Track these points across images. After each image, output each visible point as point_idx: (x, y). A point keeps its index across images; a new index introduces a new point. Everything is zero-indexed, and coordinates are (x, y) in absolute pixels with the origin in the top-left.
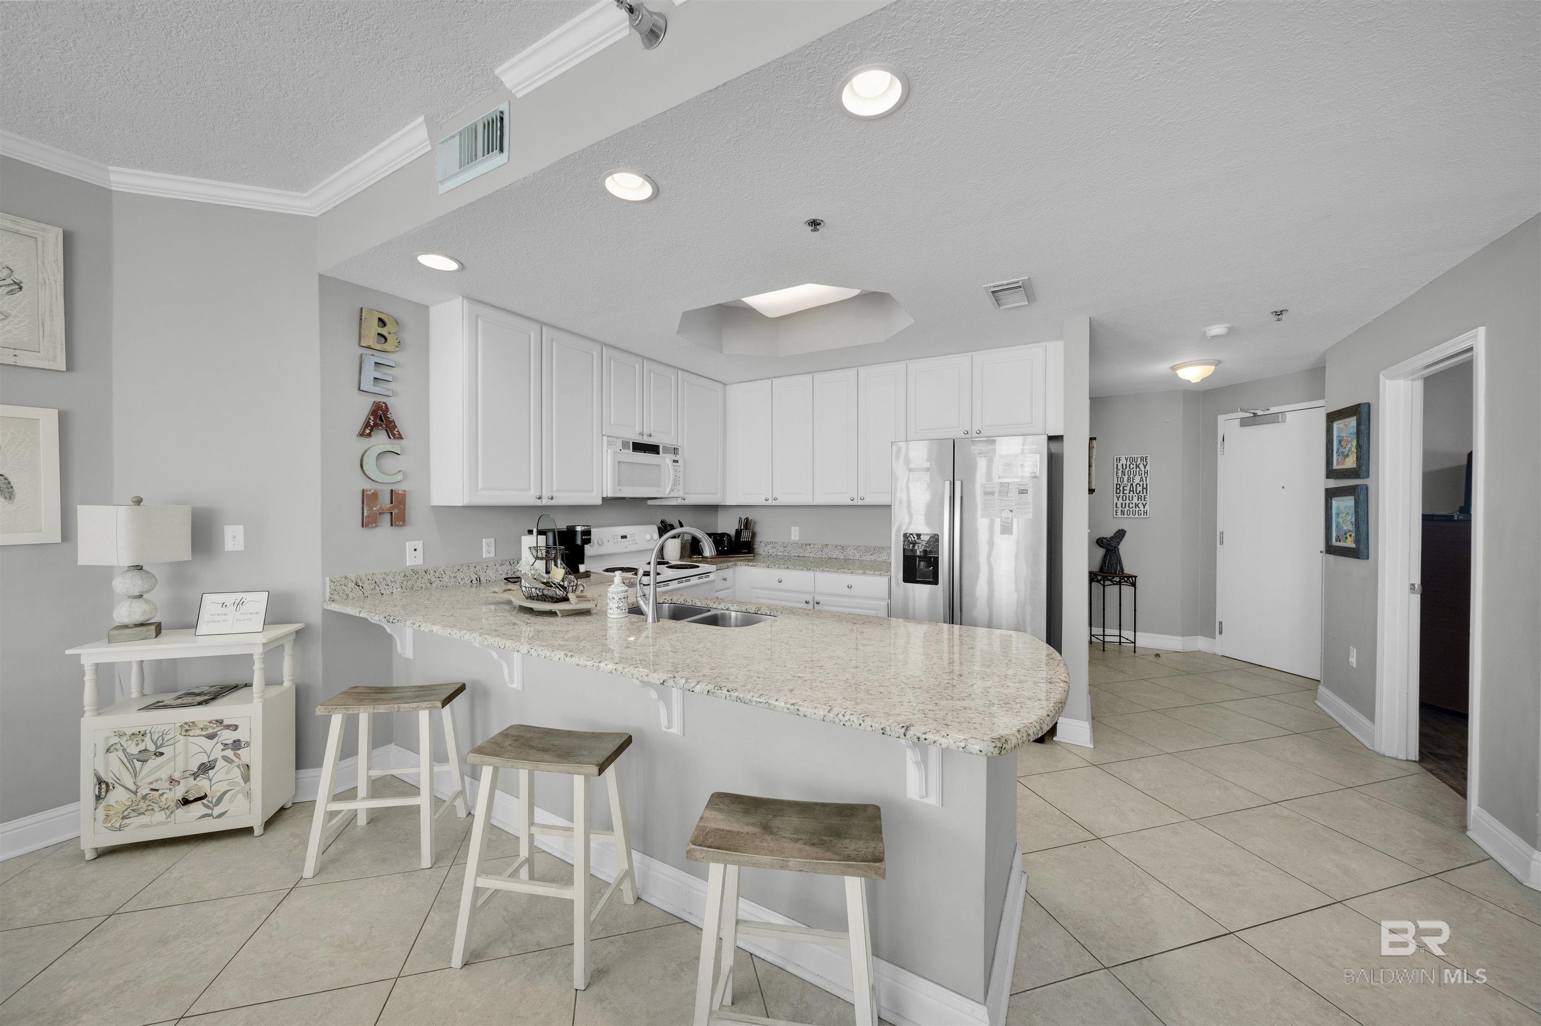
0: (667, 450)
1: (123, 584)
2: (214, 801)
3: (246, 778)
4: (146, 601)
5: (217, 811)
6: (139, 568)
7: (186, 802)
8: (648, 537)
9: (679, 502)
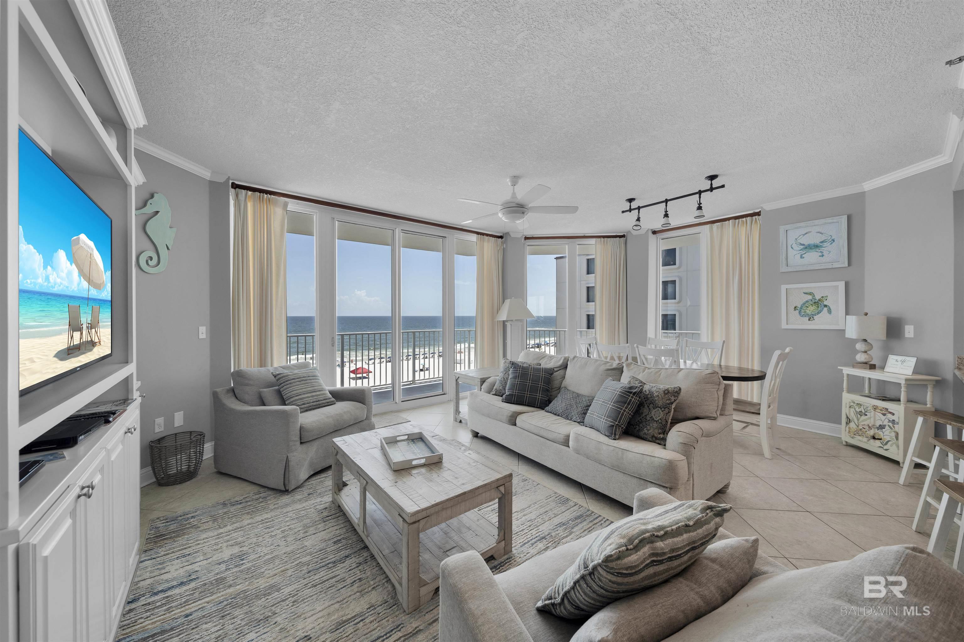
1: (860, 346)
2: (885, 442)
3: (897, 438)
4: (868, 354)
5: (885, 447)
6: (865, 340)
7: (874, 438)
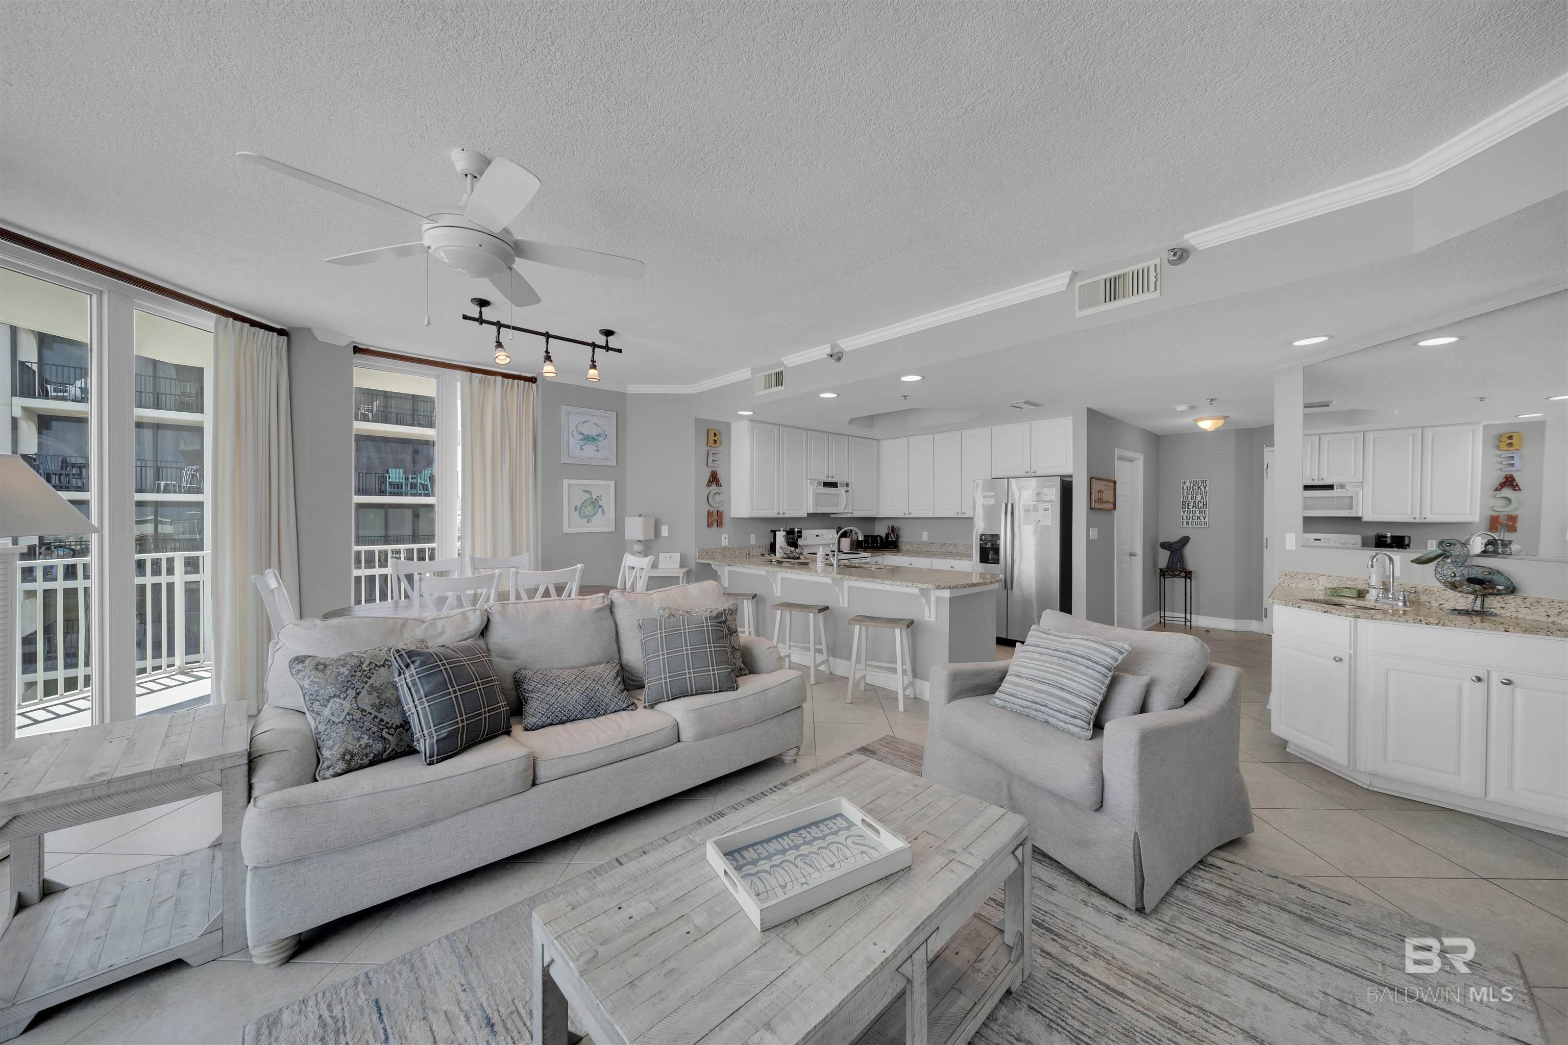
0: (842, 485)
1: (637, 547)
6: (640, 541)
8: (831, 536)
9: (849, 515)
